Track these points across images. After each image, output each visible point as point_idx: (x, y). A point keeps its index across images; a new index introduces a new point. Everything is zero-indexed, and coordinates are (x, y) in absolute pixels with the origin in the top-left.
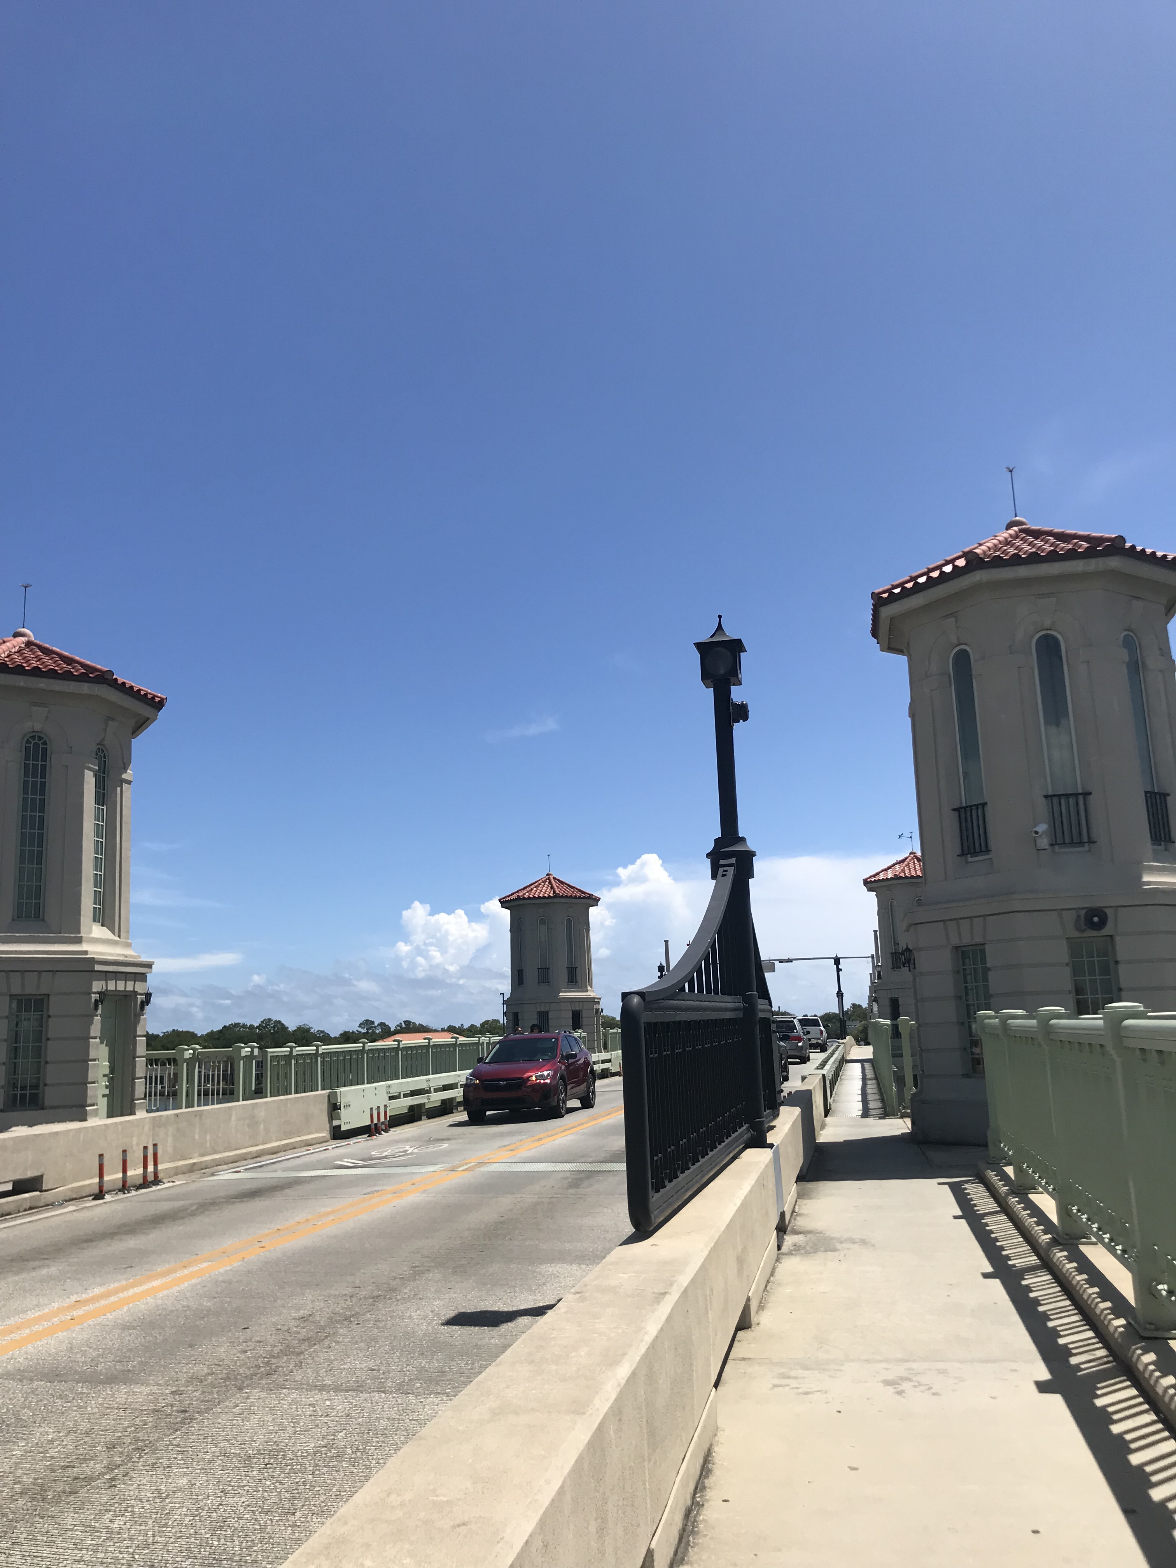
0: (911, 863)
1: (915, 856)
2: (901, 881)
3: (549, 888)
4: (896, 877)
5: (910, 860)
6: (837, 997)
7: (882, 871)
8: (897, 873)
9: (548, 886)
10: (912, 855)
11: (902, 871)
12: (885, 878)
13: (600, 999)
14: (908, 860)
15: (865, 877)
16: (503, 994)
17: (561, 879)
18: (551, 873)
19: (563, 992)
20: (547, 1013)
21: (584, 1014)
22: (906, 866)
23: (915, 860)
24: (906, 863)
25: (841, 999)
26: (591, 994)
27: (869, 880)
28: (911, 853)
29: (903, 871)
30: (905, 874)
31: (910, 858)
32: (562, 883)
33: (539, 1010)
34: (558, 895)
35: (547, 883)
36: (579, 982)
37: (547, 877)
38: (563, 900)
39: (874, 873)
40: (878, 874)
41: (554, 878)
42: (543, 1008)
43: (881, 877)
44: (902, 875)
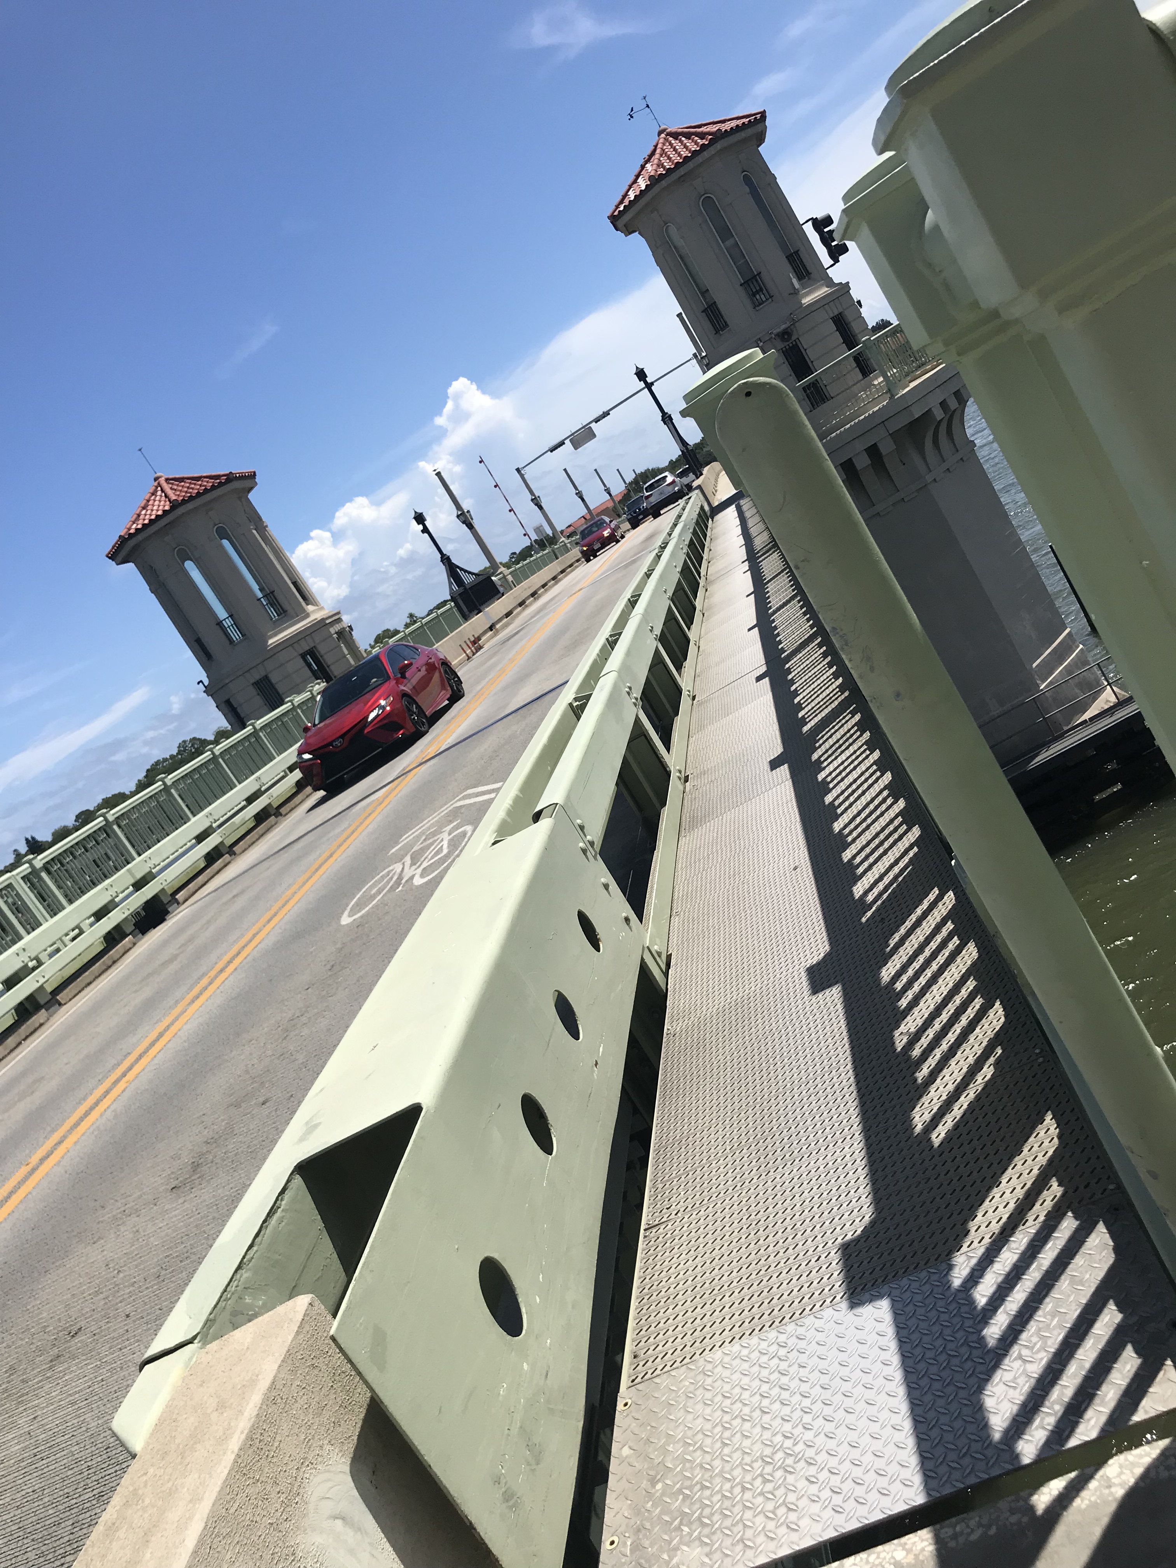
0: (667, 148)
1: (668, 134)
2: (664, 183)
3: (163, 498)
4: (654, 181)
5: (664, 144)
6: (665, 423)
7: (630, 187)
8: (652, 174)
9: (161, 496)
10: (663, 135)
11: (658, 166)
12: (638, 193)
13: (338, 613)
14: (660, 146)
15: (609, 214)
16: (201, 681)
17: (177, 476)
18: (159, 474)
19: (271, 637)
20: (266, 678)
21: (322, 649)
22: (661, 156)
23: (671, 139)
24: (658, 151)
25: (671, 426)
26: (315, 614)
27: (616, 213)
28: (660, 133)
29: (660, 165)
30: (663, 167)
31: (662, 140)
32: (181, 480)
33: (253, 681)
34: (175, 503)
35: (159, 493)
36: (290, 611)
37: (156, 484)
38: (190, 506)
39: (620, 198)
40: (626, 195)
41: (167, 480)
42: (256, 676)
43: (632, 195)
44: (661, 171)
